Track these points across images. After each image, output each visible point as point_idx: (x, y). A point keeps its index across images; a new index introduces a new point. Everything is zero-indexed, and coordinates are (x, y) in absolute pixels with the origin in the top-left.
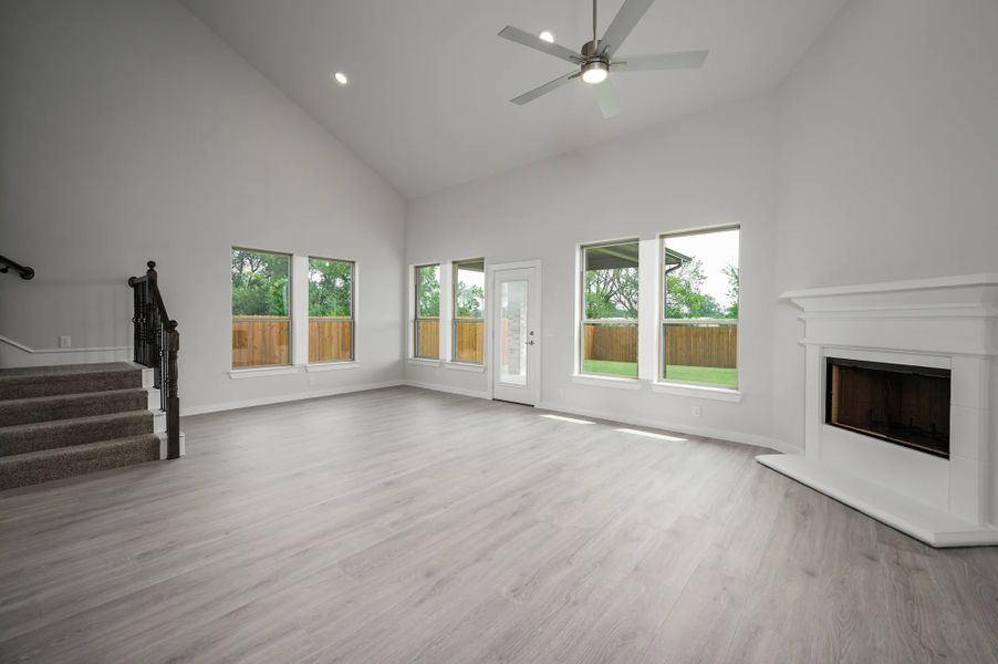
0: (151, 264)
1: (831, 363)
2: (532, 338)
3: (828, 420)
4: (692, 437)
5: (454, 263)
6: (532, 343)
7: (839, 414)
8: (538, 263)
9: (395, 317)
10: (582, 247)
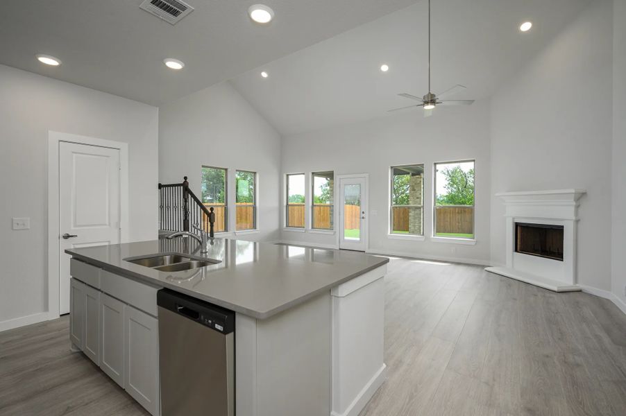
0: (185, 178)
1: (517, 225)
2: (363, 215)
3: (516, 251)
4: (452, 263)
5: (313, 173)
6: (363, 218)
7: (521, 248)
8: (366, 175)
9: (276, 204)
10: (392, 167)
